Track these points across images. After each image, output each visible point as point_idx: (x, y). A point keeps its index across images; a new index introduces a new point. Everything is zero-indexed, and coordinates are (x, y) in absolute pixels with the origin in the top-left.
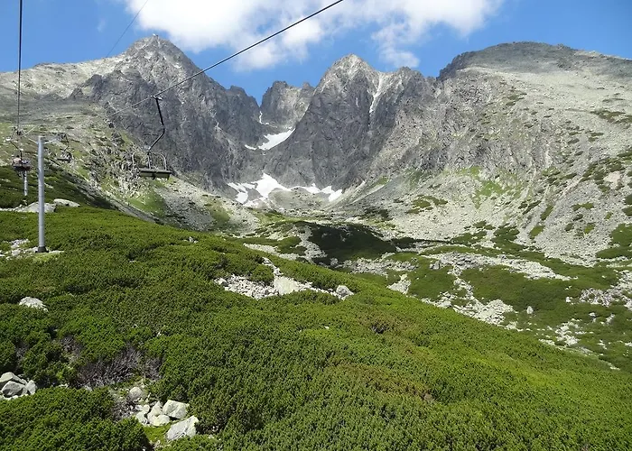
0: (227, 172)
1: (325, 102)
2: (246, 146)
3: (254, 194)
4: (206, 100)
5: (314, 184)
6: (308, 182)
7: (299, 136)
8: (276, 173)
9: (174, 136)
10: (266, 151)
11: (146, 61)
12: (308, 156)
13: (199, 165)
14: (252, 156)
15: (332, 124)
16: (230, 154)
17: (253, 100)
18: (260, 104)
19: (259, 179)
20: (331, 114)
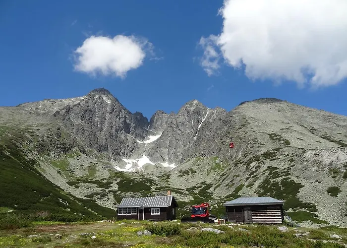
0: (124, 153)
1: (178, 122)
2: (138, 141)
3: (135, 165)
4: (119, 118)
5: (167, 162)
6: (164, 160)
7: (163, 138)
8: (150, 155)
9: (98, 134)
10: (147, 144)
11: (94, 99)
12: (166, 147)
13: (108, 149)
14: (139, 146)
15: (180, 132)
16: (127, 145)
17: (146, 119)
18: (149, 121)
19: (140, 158)
20: (180, 127)
